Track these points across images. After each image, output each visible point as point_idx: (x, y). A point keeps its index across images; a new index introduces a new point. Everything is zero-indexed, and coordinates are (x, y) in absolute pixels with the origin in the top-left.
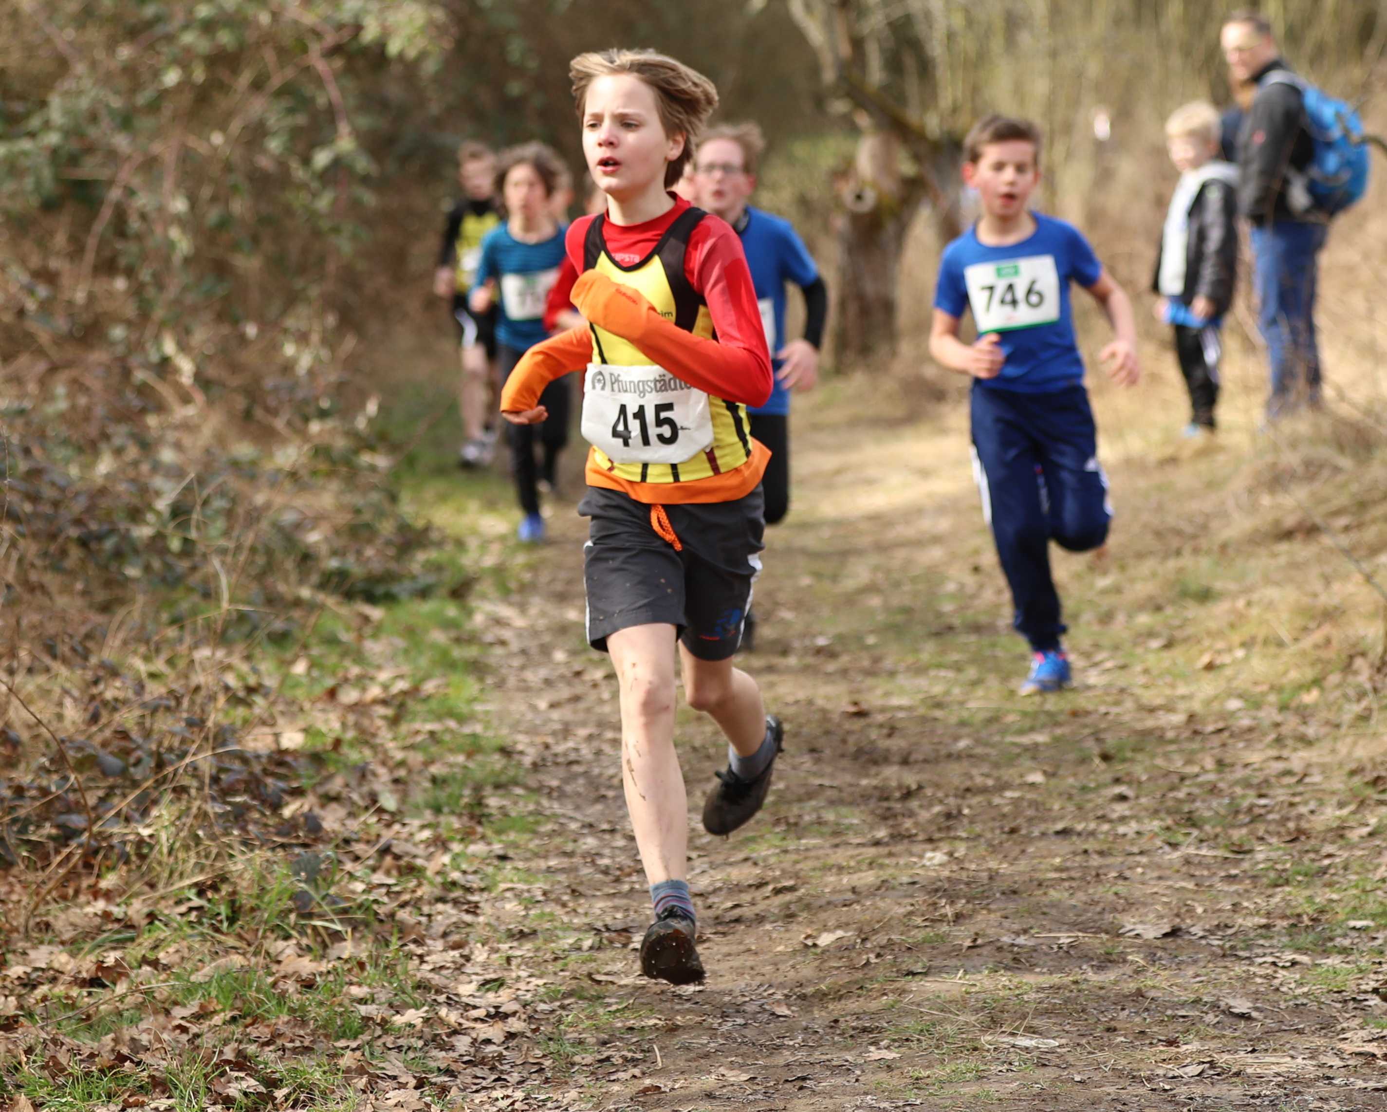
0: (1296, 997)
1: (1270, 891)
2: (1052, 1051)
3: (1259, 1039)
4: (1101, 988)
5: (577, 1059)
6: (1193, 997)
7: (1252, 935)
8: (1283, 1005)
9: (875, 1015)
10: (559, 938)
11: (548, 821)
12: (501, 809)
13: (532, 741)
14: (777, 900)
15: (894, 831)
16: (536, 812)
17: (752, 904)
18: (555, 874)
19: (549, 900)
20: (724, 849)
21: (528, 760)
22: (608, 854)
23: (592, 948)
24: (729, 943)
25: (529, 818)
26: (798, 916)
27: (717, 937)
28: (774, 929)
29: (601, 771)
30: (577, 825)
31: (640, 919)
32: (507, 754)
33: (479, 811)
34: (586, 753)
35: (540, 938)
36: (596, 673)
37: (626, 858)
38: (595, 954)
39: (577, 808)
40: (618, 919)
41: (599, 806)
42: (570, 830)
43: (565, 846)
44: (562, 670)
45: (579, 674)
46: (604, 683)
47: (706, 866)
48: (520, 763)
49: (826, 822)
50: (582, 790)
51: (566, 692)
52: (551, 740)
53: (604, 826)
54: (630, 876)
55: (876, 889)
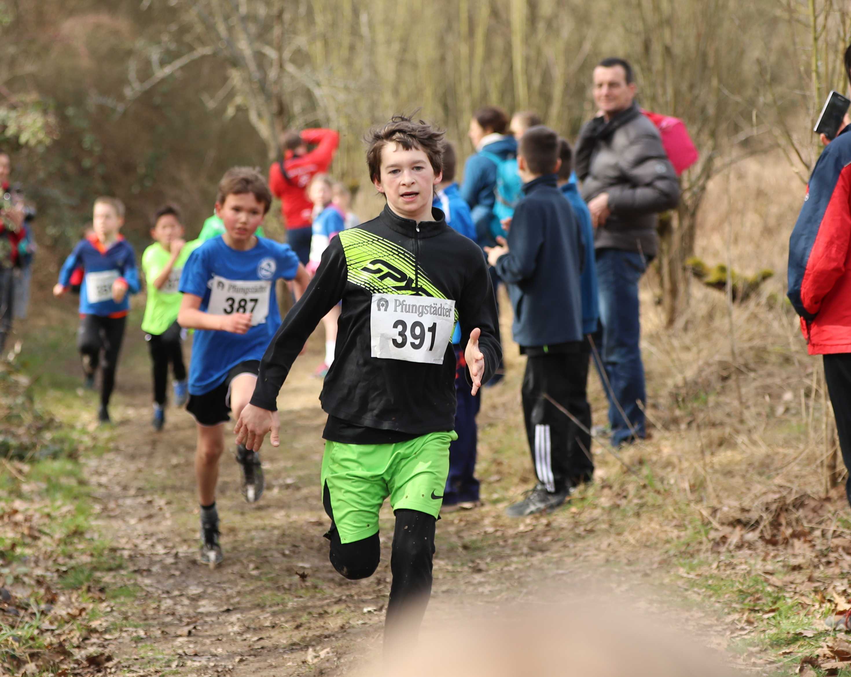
10: (158, 660)
11: (142, 590)
12: (115, 584)
13: (127, 543)
14: (284, 635)
15: (348, 593)
16: (135, 585)
17: (270, 637)
18: (151, 622)
19: (149, 637)
20: (249, 605)
21: (126, 553)
22: (180, 610)
23: (177, 666)
24: (258, 661)
25: (131, 588)
26: (299, 644)
27: (251, 658)
28: (284, 652)
29: (170, 560)
30: (160, 592)
31: (204, 648)
32: (114, 550)
33: (102, 585)
34: (160, 550)
35: (146, 660)
36: (161, 502)
37: (191, 611)
38: (180, 669)
39: (159, 582)
40: (191, 649)
41: (171, 581)
42: (156, 595)
43: (154, 605)
44: (140, 500)
45: (150, 502)
46: (165, 508)
47: (239, 616)
48: (122, 556)
49: (307, 588)
50: (160, 571)
51: (144, 513)
52: (138, 542)
53: (176, 593)
54: (195, 622)
55: (342, 627)
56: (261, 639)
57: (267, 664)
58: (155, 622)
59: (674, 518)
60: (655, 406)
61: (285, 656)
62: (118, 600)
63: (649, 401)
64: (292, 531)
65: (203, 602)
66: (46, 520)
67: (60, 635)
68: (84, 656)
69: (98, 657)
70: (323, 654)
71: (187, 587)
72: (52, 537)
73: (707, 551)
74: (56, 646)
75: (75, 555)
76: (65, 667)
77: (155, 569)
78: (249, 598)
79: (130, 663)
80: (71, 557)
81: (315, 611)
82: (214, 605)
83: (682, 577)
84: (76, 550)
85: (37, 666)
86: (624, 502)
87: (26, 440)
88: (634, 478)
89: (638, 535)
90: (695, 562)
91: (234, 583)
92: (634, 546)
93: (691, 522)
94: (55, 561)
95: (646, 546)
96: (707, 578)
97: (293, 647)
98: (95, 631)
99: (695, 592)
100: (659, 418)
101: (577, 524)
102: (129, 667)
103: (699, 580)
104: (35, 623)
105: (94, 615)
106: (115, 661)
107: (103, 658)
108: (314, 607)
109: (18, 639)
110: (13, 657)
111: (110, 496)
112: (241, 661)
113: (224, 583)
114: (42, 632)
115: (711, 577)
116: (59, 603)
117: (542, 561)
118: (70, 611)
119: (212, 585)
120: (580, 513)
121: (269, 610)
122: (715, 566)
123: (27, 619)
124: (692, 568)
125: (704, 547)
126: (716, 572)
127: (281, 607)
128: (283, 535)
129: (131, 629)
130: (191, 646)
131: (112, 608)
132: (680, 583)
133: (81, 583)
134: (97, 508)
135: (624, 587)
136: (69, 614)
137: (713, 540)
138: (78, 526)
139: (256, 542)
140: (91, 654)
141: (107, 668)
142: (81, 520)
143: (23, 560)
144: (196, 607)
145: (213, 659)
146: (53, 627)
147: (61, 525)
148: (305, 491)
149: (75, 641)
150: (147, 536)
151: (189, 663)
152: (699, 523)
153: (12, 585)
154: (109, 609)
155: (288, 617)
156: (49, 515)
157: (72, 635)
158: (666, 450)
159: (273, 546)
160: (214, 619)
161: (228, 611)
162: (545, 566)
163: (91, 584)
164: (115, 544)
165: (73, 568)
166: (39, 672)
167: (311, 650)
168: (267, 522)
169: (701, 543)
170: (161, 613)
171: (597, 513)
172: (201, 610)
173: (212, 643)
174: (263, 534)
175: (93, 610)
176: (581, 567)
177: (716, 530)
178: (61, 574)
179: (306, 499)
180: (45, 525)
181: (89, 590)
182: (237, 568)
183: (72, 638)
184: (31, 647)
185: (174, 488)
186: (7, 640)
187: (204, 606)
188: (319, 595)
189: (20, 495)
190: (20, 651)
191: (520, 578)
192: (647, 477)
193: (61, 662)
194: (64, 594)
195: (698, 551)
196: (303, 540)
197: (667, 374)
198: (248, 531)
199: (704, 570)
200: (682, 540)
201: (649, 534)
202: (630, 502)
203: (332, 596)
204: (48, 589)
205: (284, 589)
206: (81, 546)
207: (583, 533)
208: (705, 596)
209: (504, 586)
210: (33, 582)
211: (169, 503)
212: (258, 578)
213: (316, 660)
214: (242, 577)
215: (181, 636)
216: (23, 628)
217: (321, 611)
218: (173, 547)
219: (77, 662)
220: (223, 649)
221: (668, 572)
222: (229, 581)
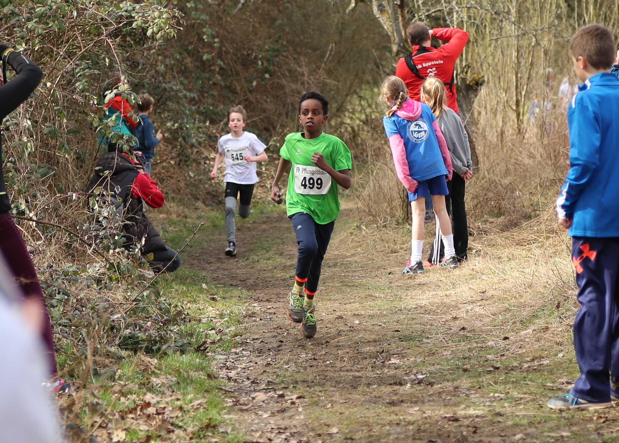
13: (261, 437)
44: (271, 394)
45: (282, 396)
51: (276, 407)
64: (427, 426)
66: (178, 414)
72: (185, 431)
87: (153, 333)
128: (419, 430)
138: (210, 420)
139: (391, 438)
142: (213, 413)
147: (194, 419)
150: (281, 430)
156: (181, 409)
168: (401, 417)
179: (440, 394)
180: (177, 418)
185: (306, 383)
198: (383, 426)
206: (214, 439)
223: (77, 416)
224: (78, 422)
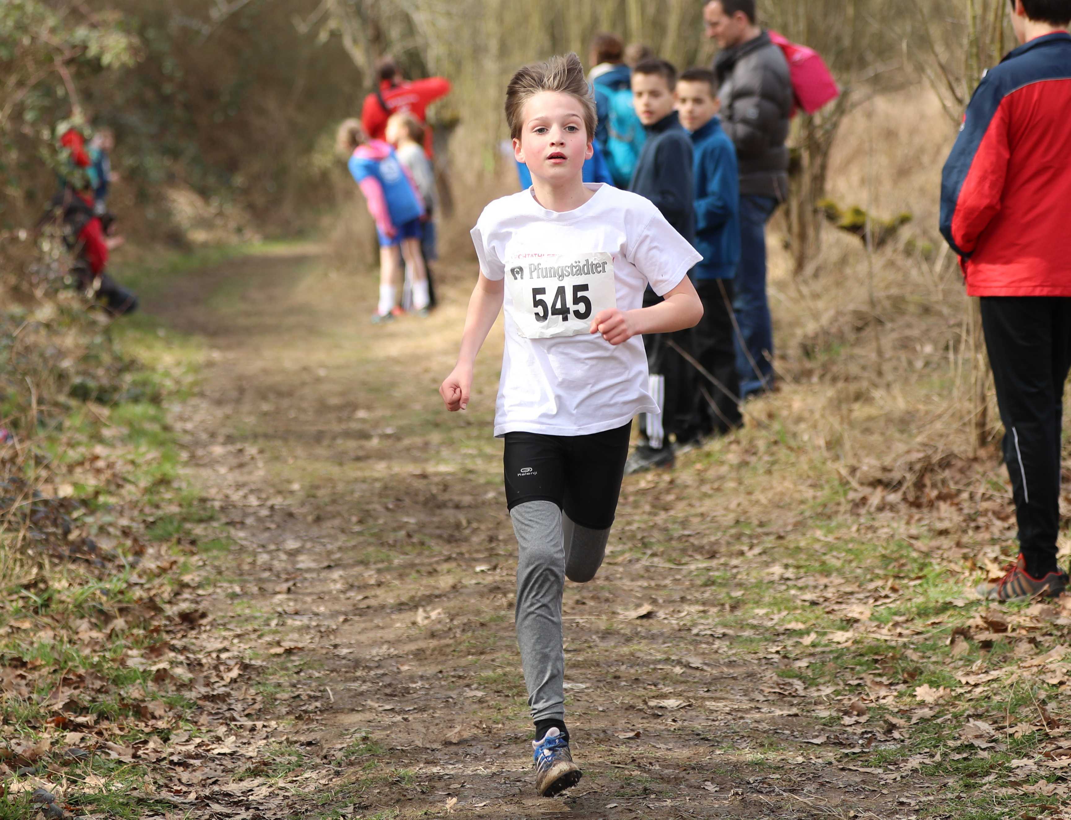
0: (729, 657)
1: (703, 589)
2: (582, 691)
3: (710, 683)
4: (607, 651)
5: (278, 696)
6: (664, 656)
7: (695, 617)
8: (722, 662)
9: (465, 668)
10: (255, 618)
11: (235, 543)
12: (206, 536)
13: (218, 493)
14: (391, 594)
15: (457, 550)
16: (228, 537)
17: (375, 596)
18: (246, 577)
19: (245, 594)
20: (351, 561)
21: (217, 504)
22: (277, 565)
23: (277, 625)
24: (365, 621)
25: (224, 541)
26: (407, 604)
27: (357, 618)
28: (392, 612)
29: (264, 512)
30: (255, 546)
31: (306, 606)
32: (203, 500)
33: (192, 537)
34: (253, 501)
35: (243, 618)
36: (252, 450)
37: (289, 567)
38: (280, 629)
39: (253, 535)
40: (291, 606)
41: (267, 535)
42: (251, 549)
43: (250, 560)
44: (230, 448)
45: (241, 451)
46: (258, 457)
47: (341, 572)
48: (213, 507)
49: (413, 544)
50: (255, 524)
51: (234, 461)
52: (229, 492)
53: (272, 547)
54: (294, 579)
55: (454, 587)
56: (366, 598)
57: (373, 625)
58: (251, 578)
59: (809, 477)
60: (784, 358)
61: (394, 617)
62: (210, 554)
63: (777, 352)
64: (395, 484)
65: (301, 558)
66: (130, 468)
67: (149, 589)
68: (176, 613)
69: (191, 613)
70: (434, 615)
71: (284, 541)
72: (137, 486)
73: (845, 512)
74: (146, 600)
75: (163, 504)
76: (156, 623)
77: (250, 521)
78: (351, 554)
79: (226, 620)
80: (157, 507)
81: (424, 569)
82: (314, 560)
83: (818, 540)
84: (163, 500)
85: (126, 622)
86: (753, 459)
87: (105, 382)
88: (764, 433)
89: (770, 494)
90: (833, 524)
91: (334, 538)
92: (766, 507)
93: (827, 482)
94: (141, 511)
95: (778, 507)
96: (846, 542)
97: (401, 607)
98: (187, 586)
99: (834, 557)
100: (788, 371)
101: (702, 481)
102: (224, 625)
103: (840, 543)
104: (121, 576)
105: (186, 569)
106: (210, 618)
107: (197, 615)
108: (422, 564)
109: (106, 592)
110: (101, 612)
111: (197, 443)
112: (346, 621)
113: (324, 537)
114: (131, 586)
115: (852, 540)
116: (147, 556)
117: (666, 521)
118: (159, 563)
119: (311, 540)
120: (705, 470)
121: (373, 567)
122: (854, 528)
123: (114, 572)
124: (830, 531)
125: (842, 509)
126: (855, 535)
127: (386, 564)
128: (386, 488)
129: (225, 585)
130: (291, 604)
131: (204, 561)
132: (817, 546)
133: (170, 535)
134: (184, 455)
135: (757, 550)
136: (158, 567)
137: (853, 501)
138: (164, 475)
139: (357, 495)
140: (184, 611)
141: (201, 625)
142: (168, 468)
143: (108, 509)
144: (294, 563)
145: (315, 618)
146: (142, 581)
147: (146, 473)
148: (406, 442)
149: (166, 596)
150: (239, 486)
151: (289, 622)
152: (836, 483)
153: (97, 536)
154: (201, 563)
155: (395, 574)
156: (133, 462)
157: (163, 589)
158: (797, 404)
159: (375, 499)
160: (314, 575)
161: (329, 567)
162: (670, 526)
163: (181, 535)
164: (204, 494)
165: (161, 519)
166: (129, 628)
167: (421, 610)
168: (367, 474)
169: (839, 504)
170: (257, 568)
171: (724, 469)
172: (300, 566)
173: (314, 601)
174: (364, 486)
175: (185, 564)
176: (709, 528)
177: (856, 490)
178: (149, 526)
179: (408, 449)
180: (129, 472)
181: (179, 542)
182: (337, 522)
183: (163, 592)
184: (120, 601)
185: (266, 436)
186: (94, 594)
187: (303, 562)
188: (426, 553)
189: (101, 440)
190: (107, 604)
191: (643, 538)
192: (778, 433)
193: (152, 618)
194: (152, 546)
195: (836, 512)
196: (407, 493)
197: (796, 323)
198: (348, 483)
199: (842, 532)
200: (819, 501)
201: (782, 494)
202: (760, 459)
203: (440, 553)
204: (135, 540)
205: (389, 545)
206: (168, 495)
207: (710, 492)
208: (845, 561)
209: (627, 547)
210: (118, 533)
211: (261, 451)
212: (360, 533)
213: (426, 622)
214: (343, 531)
215: (279, 593)
216: (111, 581)
217: (430, 569)
218: (267, 499)
219: (169, 618)
220: (326, 607)
221: (804, 534)
222: (329, 536)
223: (20, 469)
224: (21, 475)
